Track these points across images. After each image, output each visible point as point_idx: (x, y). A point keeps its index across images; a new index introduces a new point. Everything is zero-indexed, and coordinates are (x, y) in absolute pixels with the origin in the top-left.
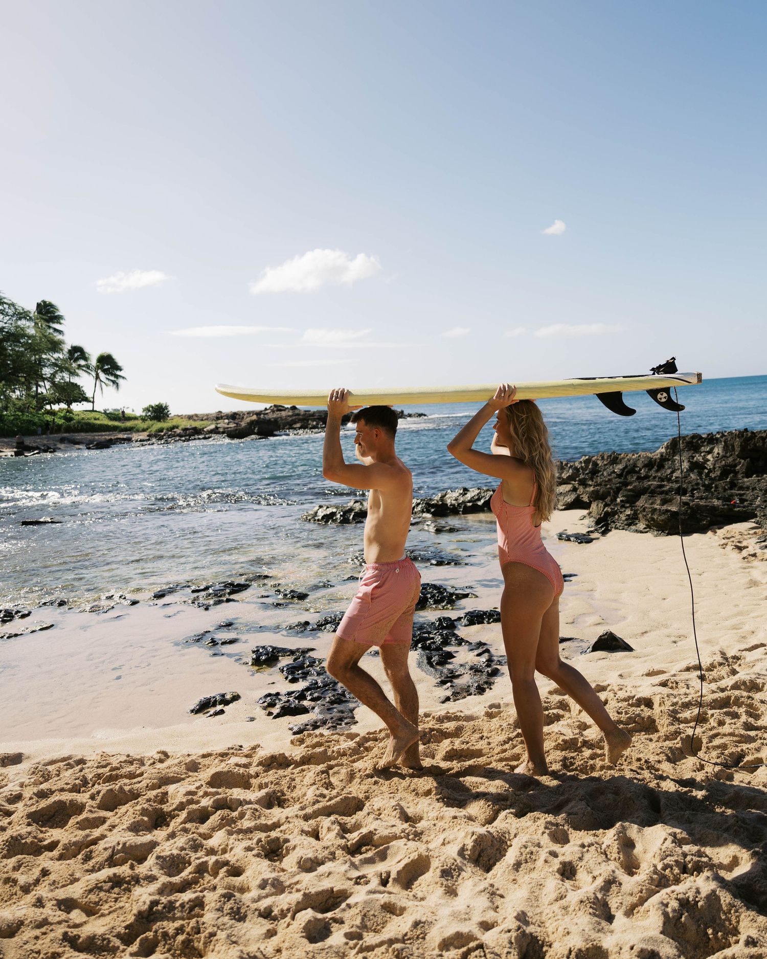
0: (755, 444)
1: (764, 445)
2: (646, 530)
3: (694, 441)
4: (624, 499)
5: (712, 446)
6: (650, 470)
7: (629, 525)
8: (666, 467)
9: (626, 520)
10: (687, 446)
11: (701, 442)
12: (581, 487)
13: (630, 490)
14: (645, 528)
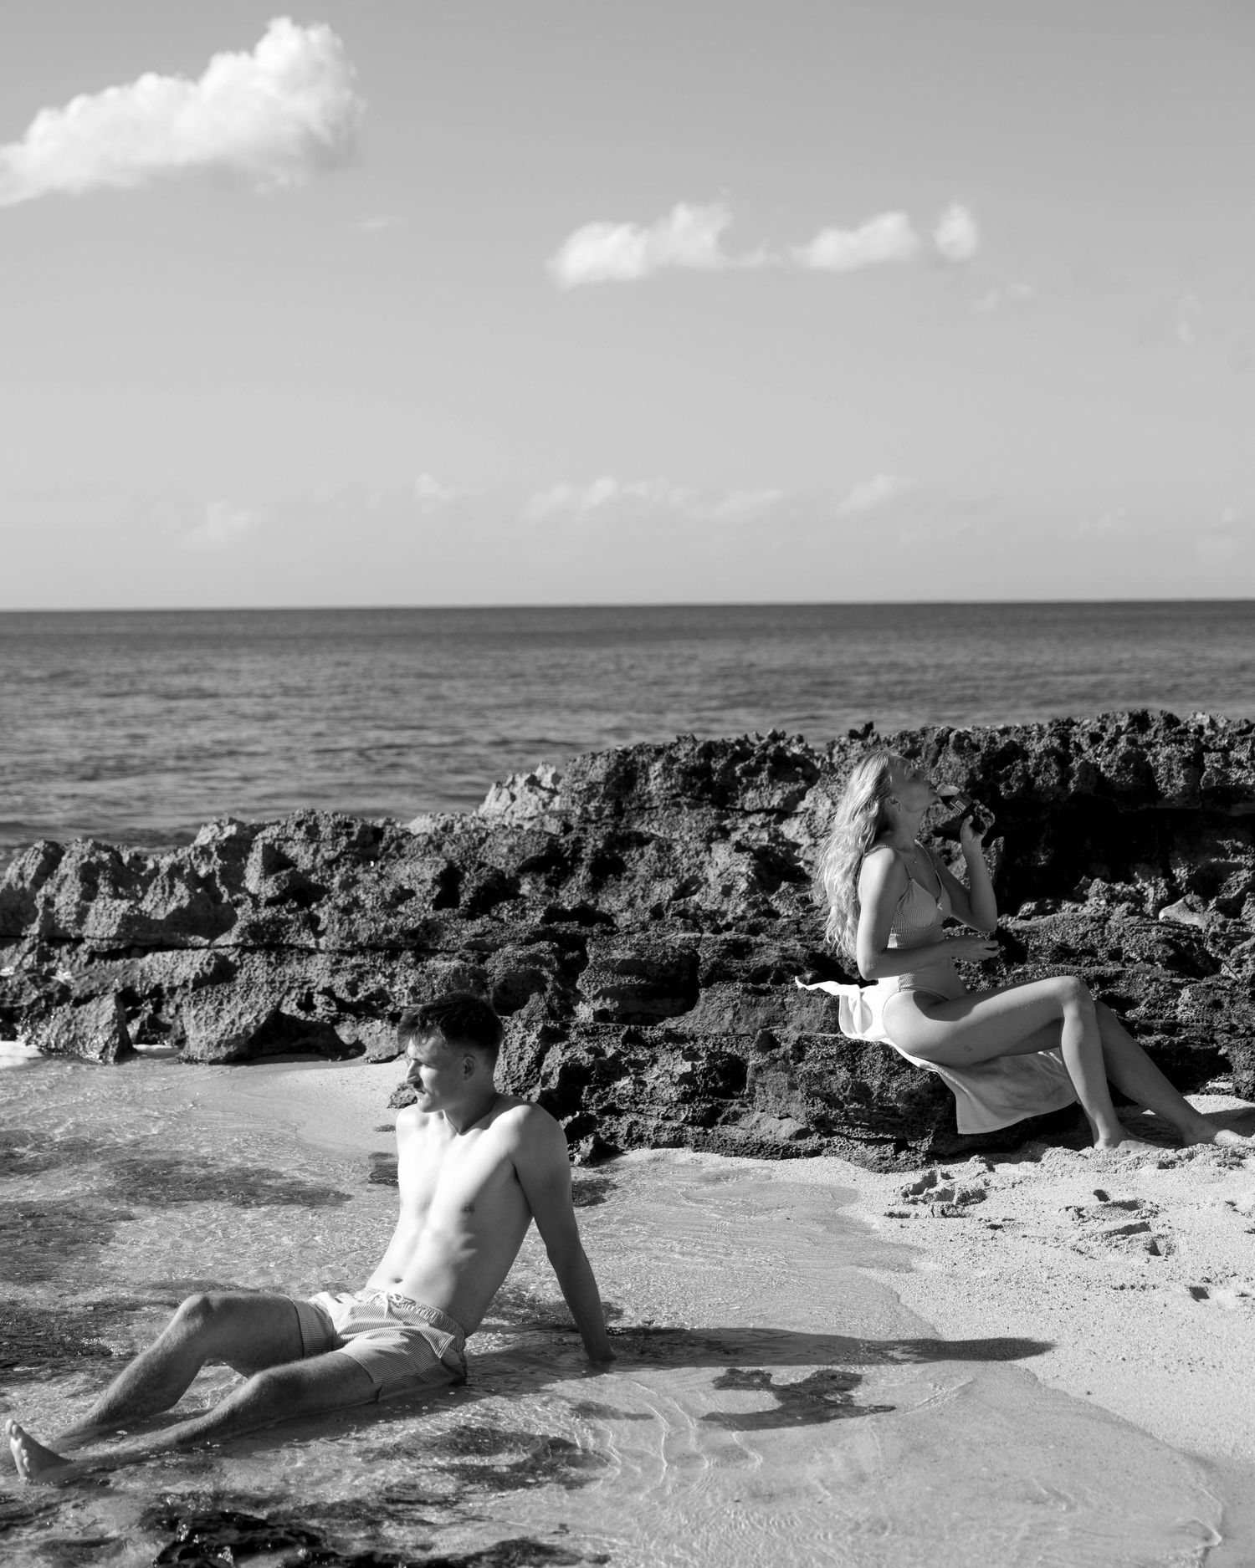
0: (1028, 781)
1: (1063, 783)
2: (813, 1141)
3: (718, 764)
4: (608, 1004)
5: (791, 788)
6: (555, 883)
7: (708, 1120)
8: (642, 869)
9: (686, 1099)
10: (687, 787)
11: (745, 772)
12: (258, 959)
13: (626, 968)
14: (801, 1134)
